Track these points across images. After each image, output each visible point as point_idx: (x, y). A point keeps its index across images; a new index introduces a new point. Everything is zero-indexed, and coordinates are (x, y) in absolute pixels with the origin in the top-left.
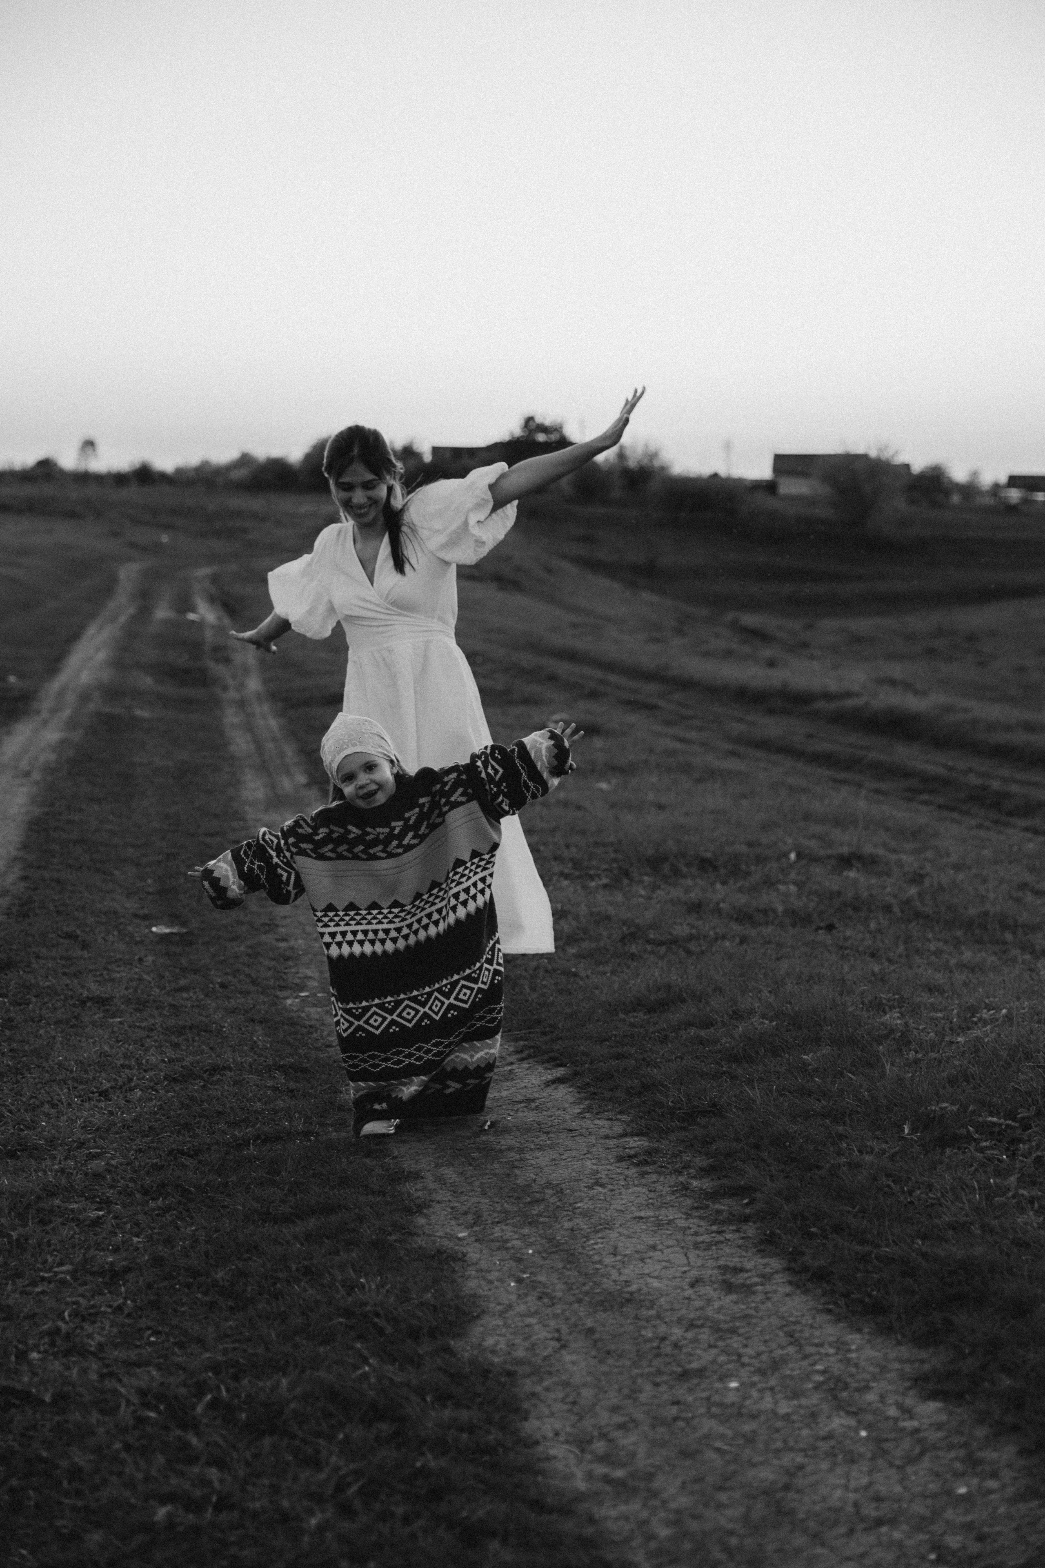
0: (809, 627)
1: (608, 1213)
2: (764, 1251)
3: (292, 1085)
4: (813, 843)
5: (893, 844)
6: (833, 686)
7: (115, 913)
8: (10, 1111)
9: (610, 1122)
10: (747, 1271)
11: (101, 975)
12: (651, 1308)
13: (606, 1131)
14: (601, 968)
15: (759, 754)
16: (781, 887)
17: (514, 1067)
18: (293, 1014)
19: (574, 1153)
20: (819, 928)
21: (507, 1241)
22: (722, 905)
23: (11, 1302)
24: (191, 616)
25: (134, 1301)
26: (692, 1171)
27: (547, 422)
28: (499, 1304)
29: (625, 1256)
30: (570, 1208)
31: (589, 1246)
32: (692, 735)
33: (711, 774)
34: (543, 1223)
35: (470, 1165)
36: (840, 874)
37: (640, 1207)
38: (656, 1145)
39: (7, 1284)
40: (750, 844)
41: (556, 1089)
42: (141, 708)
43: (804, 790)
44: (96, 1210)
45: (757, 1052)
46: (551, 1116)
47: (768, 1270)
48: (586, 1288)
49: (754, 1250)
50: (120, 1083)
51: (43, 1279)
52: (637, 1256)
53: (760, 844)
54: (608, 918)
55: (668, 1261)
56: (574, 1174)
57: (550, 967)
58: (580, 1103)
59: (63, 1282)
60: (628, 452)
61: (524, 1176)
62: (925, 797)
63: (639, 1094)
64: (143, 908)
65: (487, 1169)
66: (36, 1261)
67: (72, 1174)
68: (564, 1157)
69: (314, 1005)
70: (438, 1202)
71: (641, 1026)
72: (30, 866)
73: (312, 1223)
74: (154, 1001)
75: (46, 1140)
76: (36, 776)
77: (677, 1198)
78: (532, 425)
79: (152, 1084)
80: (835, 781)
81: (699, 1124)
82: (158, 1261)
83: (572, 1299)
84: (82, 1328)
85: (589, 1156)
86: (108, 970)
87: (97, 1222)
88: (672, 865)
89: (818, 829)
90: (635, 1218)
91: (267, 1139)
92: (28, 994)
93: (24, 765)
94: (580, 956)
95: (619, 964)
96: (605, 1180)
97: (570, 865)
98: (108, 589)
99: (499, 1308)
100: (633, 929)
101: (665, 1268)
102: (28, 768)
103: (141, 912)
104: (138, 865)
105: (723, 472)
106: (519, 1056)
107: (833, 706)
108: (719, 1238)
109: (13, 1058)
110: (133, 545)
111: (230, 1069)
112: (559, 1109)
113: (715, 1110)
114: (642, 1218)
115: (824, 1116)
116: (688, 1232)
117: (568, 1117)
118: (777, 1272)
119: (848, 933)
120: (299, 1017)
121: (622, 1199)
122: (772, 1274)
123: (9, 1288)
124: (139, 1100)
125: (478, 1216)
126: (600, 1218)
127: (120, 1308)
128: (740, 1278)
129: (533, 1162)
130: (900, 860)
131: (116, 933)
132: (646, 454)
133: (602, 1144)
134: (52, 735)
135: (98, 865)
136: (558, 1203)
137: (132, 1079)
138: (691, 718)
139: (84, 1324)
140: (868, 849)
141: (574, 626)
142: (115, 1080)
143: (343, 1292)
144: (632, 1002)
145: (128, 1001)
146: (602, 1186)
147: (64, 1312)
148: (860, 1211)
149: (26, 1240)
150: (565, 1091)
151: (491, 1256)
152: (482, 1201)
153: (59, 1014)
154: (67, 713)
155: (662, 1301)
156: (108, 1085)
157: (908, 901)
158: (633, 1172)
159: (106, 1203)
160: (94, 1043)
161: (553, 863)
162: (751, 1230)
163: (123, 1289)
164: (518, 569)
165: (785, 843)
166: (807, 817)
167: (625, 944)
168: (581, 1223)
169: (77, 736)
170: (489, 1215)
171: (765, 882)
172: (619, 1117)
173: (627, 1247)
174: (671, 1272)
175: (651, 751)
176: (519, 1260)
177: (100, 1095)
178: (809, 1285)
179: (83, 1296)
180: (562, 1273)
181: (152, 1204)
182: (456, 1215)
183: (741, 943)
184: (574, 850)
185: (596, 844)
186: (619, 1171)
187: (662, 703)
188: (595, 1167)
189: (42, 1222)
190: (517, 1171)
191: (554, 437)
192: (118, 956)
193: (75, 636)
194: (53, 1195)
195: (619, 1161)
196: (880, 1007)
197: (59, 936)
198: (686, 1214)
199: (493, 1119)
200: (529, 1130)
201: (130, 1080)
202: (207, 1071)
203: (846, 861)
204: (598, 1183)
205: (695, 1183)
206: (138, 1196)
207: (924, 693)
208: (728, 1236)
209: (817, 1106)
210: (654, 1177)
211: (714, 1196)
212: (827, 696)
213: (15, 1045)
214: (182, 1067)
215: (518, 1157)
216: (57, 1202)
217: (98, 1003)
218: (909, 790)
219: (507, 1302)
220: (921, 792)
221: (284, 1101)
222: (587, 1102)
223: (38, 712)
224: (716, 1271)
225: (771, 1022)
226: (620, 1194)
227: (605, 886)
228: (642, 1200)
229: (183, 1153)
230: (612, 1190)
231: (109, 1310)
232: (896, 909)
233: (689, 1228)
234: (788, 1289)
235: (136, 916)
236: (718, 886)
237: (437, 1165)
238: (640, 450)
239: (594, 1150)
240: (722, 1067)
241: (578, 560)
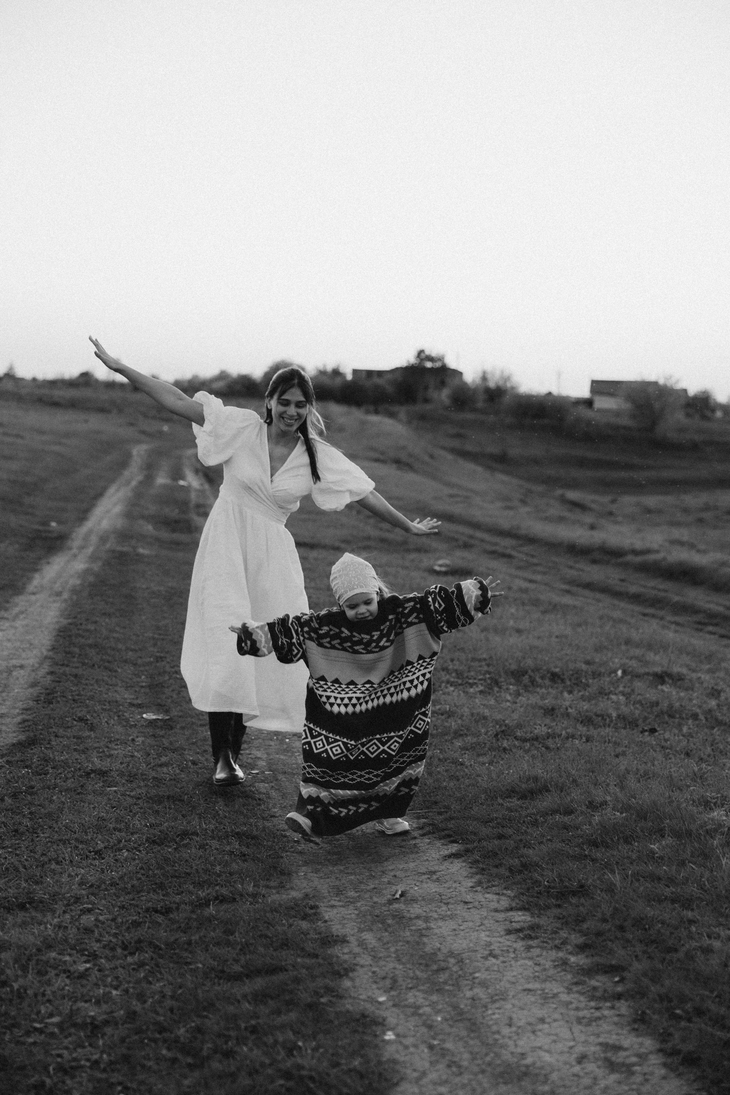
0: (613, 501)
1: (502, 984)
2: (637, 1030)
3: (244, 849)
4: (634, 663)
5: (693, 665)
6: (638, 545)
7: (117, 702)
8: (25, 867)
9: (497, 897)
10: (626, 1049)
11: (104, 752)
12: (545, 1082)
13: (494, 905)
14: (481, 759)
15: (587, 592)
16: (613, 697)
17: (417, 841)
18: (247, 789)
19: (470, 924)
20: (643, 731)
21: (419, 1007)
22: (570, 710)
23: (7, 1053)
24: (182, 483)
25: (109, 1055)
26: (569, 947)
27: (434, 354)
28: (415, 1070)
29: (519, 1027)
30: (471, 978)
31: (488, 1015)
32: (539, 577)
33: (554, 608)
34: (448, 990)
35: (386, 930)
36: (656, 687)
37: (528, 980)
38: (537, 920)
39: (5, 1033)
40: (588, 663)
41: (452, 863)
42: (144, 548)
43: (621, 621)
44: (85, 962)
45: (612, 840)
46: (449, 888)
47: (643, 1050)
48: (488, 1059)
49: (628, 1028)
50: (111, 844)
51: (36, 1029)
52: (529, 1028)
53: (594, 662)
54: (485, 718)
55: (556, 1035)
56: (471, 945)
57: (441, 757)
58: (472, 877)
59: (52, 1035)
60: (489, 376)
61: (431, 944)
62: (710, 628)
63: (520, 872)
64: (137, 698)
65: (400, 936)
66: (32, 1011)
67: (67, 927)
68: (462, 928)
69: (263, 781)
70: (362, 966)
71: (516, 811)
72: (57, 664)
73: (259, 983)
74: (142, 775)
75: (49, 894)
76: (66, 595)
77: (558, 972)
78: (423, 355)
79: (136, 846)
80: (645, 615)
81: (571, 904)
82: (132, 1015)
83: (476, 1069)
84: (64, 1082)
85: (482, 927)
86: (108, 747)
87: (83, 975)
88: (530, 677)
89: (638, 652)
90: (525, 990)
91: (221, 900)
92: (47, 766)
93: (57, 587)
94: (464, 748)
95: (495, 756)
96: (497, 952)
97: (454, 675)
98: (124, 464)
99: (415, 1075)
100: (504, 728)
101: (555, 1041)
102: (60, 589)
103: (135, 702)
104: (135, 665)
105: (555, 391)
106: (420, 832)
107: (639, 559)
108: (598, 1014)
109: (31, 819)
110: (143, 432)
111: (197, 835)
112: (455, 882)
113: (582, 891)
114: (530, 990)
115: (673, 901)
116: (570, 1007)
117: (463, 890)
118: (651, 1052)
119: (667, 735)
120: (251, 791)
121: (513, 971)
122: (647, 1054)
123: (7, 1037)
124: (126, 860)
125: (394, 981)
126: (496, 990)
127: (96, 1062)
128: (620, 1057)
129: (437, 931)
130: (700, 678)
131: (116, 718)
132: (502, 377)
133: (493, 917)
134: (80, 565)
135: (107, 664)
136: (460, 973)
137: (121, 841)
138: (536, 565)
139: (66, 1078)
140: (676, 669)
141: (451, 496)
142: (108, 841)
143: (283, 1053)
144: (507, 790)
145: (122, 774)
146: (495, 957)
147: (49, 1065)
148: (717, 996)
149: (25, 990)
150: (459, 865)
151: (407, 1021)
152: (397, 966)
153: (70, 783)
154: (90, 550)
155: (554, 1076)
156: (102, 846)
157: (710, 711)
158: (520, 945)
159: (93, 956)
160: (94, 808)
161: (441, 672)
162: (624, 1007)
163: (101, 1042)
164: (410, 455)
165: (613, 663)
166: (628, 642)
167: (498, 740)
168: (479, 991)
169: (96, 567)
170: (404, 980)
171: (600, 693)
172: (505, 892)
173: (521, 1018)
174: (560, 1046)
175: (510, 588)
176: (430, 1027)
177: (95, 854)
178: (681, 1069)
179: (67, 1048)
180: (466, 1042)
181: (130, 959)
182: (376, 979)
183: (587, 741)
184: (456, 663)
185: (473, 659)
186: (508, 943)
187: (514, 553)
188: (488, 939)
189: (39, 973)
190: (425, 940)
191: (438, 365)
192: (117, 737)
193: (100, 495)
194: (50, 947)
195: (507, 934)
196: (707, 805)
197: (75, 720)
198: (567, 988)
199: (403, 889)
200: (432, 900)
201: (120, 841)
202: (179, 835)
203: (661, 678)
204: (492, 954)
205: (573, 959)
206: (119, 950)
207: (704, 552)
208: (606, 1012)
209: (667, 892)
210: (538, 951)
211: (589, 972)
212: (635, 552)
213: (33, 809)
214: (160, 831)
215: (424, 925)
216: (53, 954)
217: (99, 774)
218: (699, 623)
219: (421, 1069)
220: (705, 624)
221: (237, 863)
222: (478, 877)
223: (70, 549)
224: (598, 1048)
225: (621, 813)
226: (511, 966)
227: (481, 692)
228: (529, 973)
229: (156, 911)
230: (504, 962)
231: (88, 1064)
232: (702, 717)
233: (571, 1003)
234: (663, 1071)
235: (132, 705)
236: (566, 694)
237: (361, 930)
238: (498, 374)
239: (486, 922)
240: (585, 850)
241: (453, 451)
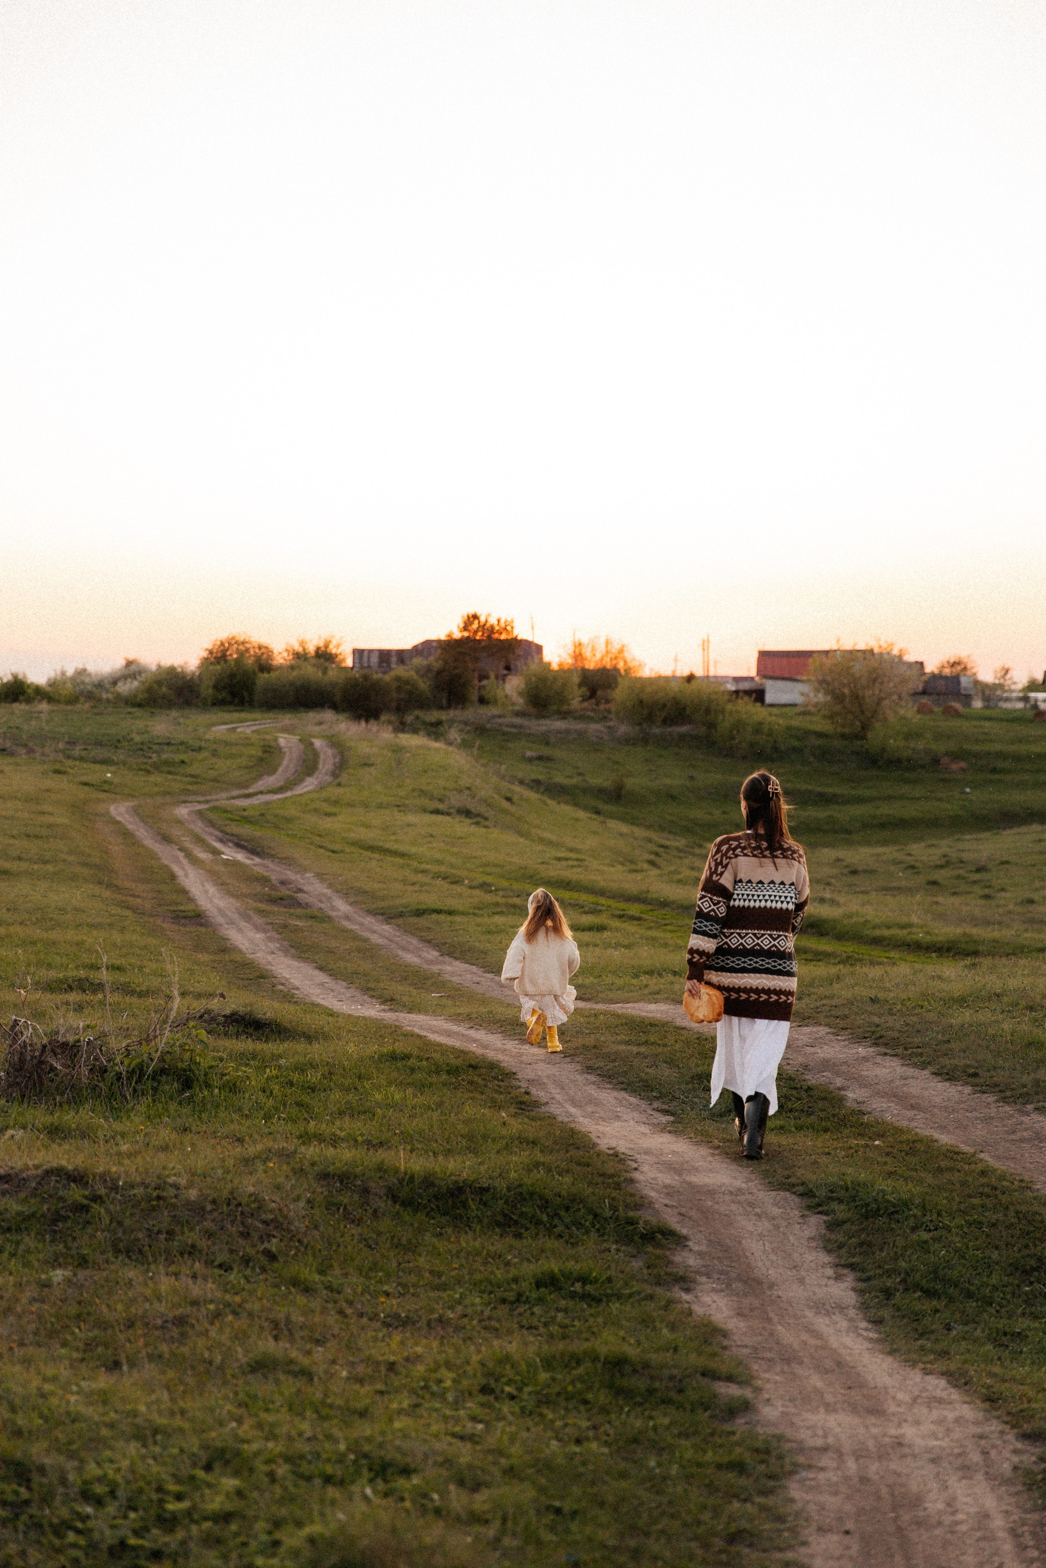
78: (474, 624)
191: (501, 637)
238: (600, 646)
241: (535, 785)
